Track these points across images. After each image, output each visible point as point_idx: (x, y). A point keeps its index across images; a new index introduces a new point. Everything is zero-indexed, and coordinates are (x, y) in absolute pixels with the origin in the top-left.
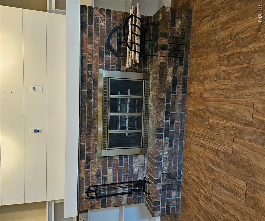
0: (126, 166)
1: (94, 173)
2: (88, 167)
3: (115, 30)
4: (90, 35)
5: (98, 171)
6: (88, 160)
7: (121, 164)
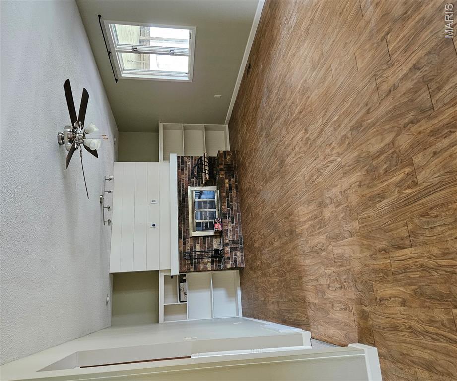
0: (209, 244)
1: (188, 248)
2: (184, 243)
3: (195, 166)
4: (182, 170)
5: (191, 246)
6: (184, 239)
7: (205, 242)
